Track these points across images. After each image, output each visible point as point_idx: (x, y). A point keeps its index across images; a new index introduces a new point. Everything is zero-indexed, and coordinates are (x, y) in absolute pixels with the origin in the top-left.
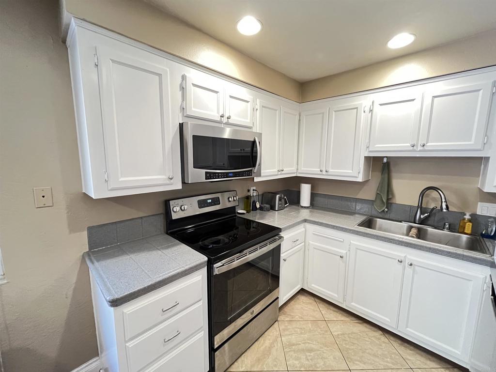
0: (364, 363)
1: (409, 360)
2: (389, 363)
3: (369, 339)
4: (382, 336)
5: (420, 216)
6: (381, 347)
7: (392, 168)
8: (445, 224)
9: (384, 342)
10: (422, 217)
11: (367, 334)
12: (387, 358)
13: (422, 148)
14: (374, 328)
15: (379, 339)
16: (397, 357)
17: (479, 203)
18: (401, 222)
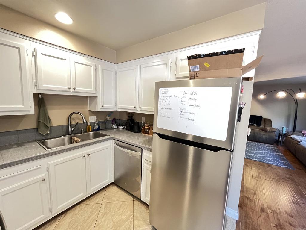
0: (91, 225)
1: (98, 202)
2: (96, 212)
3: (78, 215)
4: (81, 207)
5: (71, 130)
6: (86, 211)
7: (46, 102)
8: (82, 130)
9: (85, 208)
10: (72, 129)
11: (75, 215)
12: (93, 211)
13: (73, 91)
14: (74, 209)
15: (82, 209)
16: (95, 206)
17: (90, 117)
18: (61, 137)
